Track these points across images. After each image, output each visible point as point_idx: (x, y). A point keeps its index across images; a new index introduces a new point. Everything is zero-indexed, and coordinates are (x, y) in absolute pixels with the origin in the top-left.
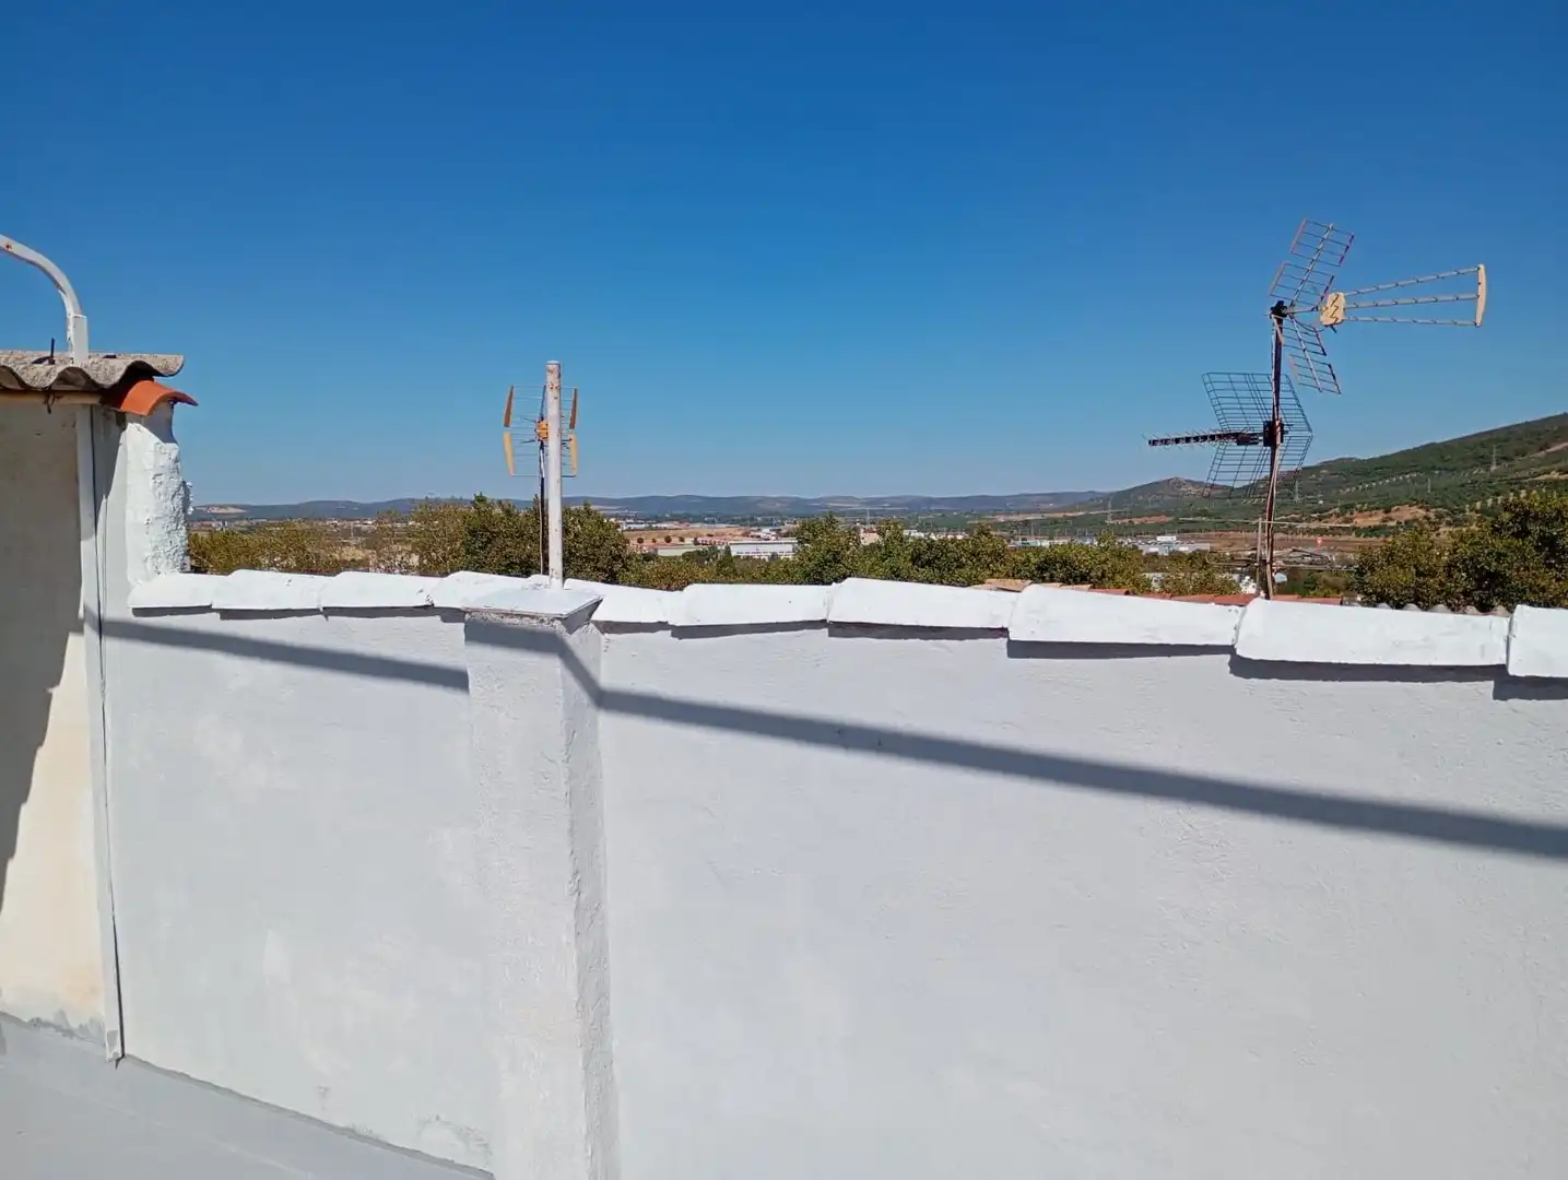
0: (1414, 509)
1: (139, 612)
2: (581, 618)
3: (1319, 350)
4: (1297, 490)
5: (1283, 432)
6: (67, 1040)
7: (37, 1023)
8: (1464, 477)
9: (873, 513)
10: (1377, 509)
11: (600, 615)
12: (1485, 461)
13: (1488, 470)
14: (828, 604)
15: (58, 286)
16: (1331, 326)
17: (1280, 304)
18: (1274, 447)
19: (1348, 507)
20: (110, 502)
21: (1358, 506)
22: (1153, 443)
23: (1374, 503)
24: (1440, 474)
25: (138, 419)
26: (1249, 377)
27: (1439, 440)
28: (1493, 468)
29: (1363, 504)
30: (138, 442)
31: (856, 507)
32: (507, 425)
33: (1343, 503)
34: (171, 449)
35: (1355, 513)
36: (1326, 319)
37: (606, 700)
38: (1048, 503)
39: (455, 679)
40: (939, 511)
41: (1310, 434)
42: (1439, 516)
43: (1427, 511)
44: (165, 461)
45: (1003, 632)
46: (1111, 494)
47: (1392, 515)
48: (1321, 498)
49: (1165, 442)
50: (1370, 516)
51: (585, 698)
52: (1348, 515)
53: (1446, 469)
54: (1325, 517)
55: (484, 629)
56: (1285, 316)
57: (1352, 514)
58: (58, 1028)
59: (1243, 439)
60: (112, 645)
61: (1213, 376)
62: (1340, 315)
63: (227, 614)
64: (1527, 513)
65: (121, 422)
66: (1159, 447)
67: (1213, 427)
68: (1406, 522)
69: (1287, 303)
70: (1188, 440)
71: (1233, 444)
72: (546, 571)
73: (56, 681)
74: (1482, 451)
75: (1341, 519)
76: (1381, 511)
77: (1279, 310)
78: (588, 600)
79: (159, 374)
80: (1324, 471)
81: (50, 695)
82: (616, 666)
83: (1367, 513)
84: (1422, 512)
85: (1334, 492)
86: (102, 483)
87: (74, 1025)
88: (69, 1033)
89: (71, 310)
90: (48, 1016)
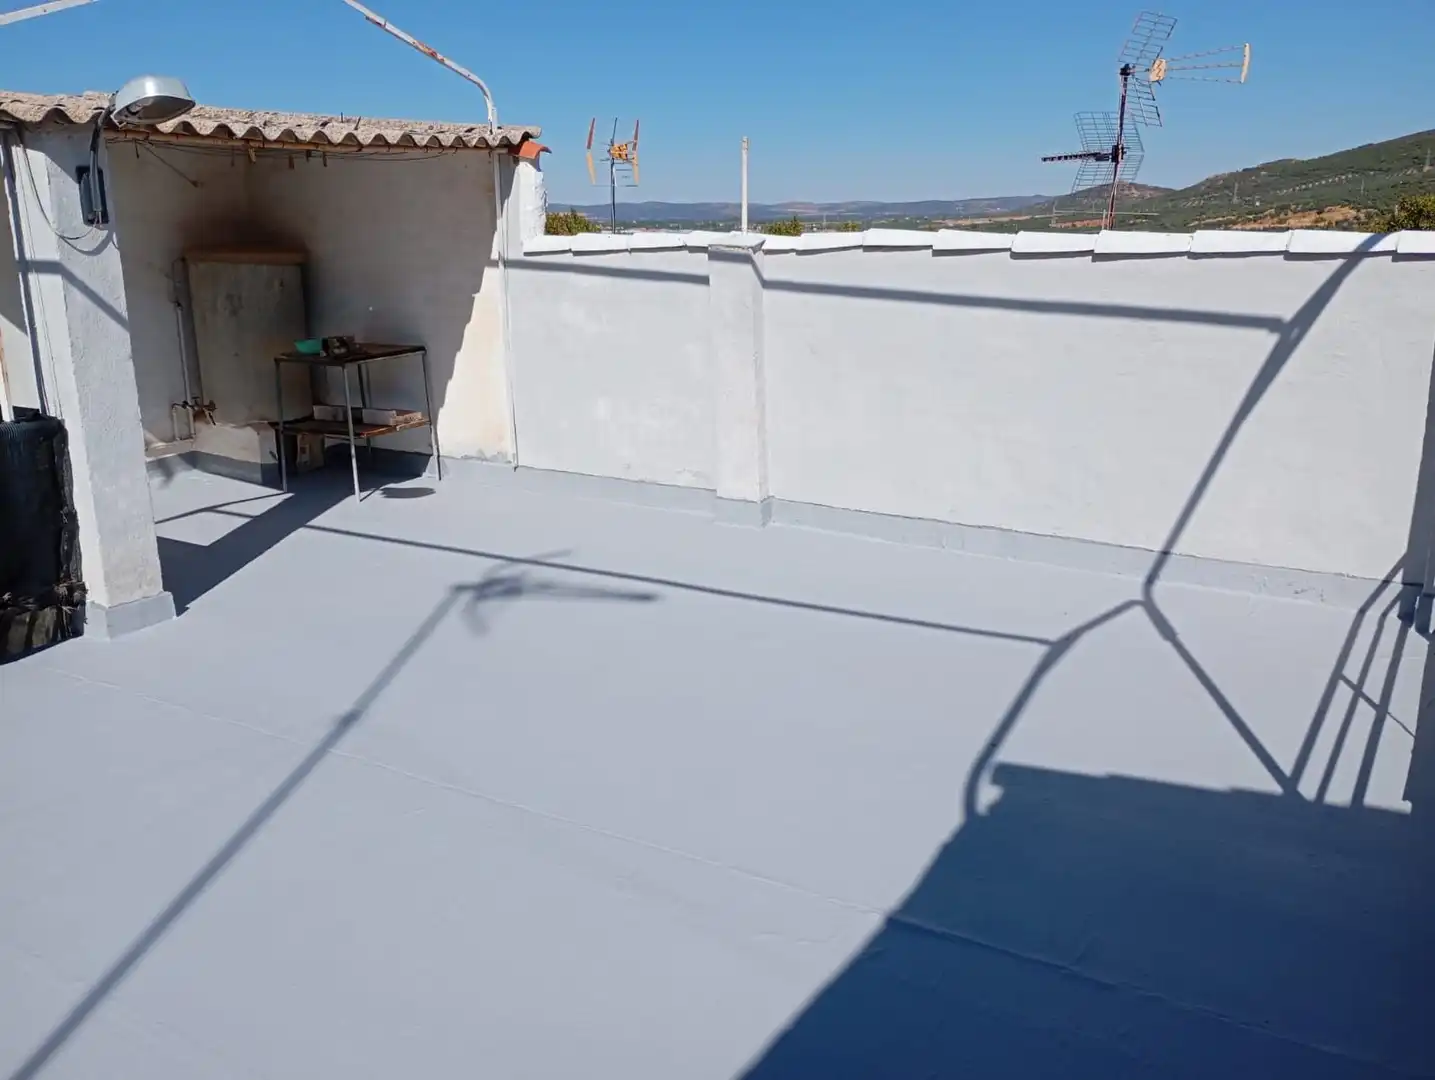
0: (1346, 210)
1: (526, 254)
2: (757, 248)
3: (1150, 96)
4: (1236, 191)
5: (1123, 153)
6: (484, 463)
7: (466, 458)
8: (1398, 177)
9: (829, 218)
10: (1310, 210)
11: (764, 247)
12: (1418, 162)
13: (1420, 170)
14: (864, 238)
15: (485, 94)
16: (1157, 81)
17: (1127, 66)
18: (1117, 162)
19: (1283, 208)
20: (510, 202)
21: (1293, 207)
22: (1045, 160)
23: (1308, 203)
24: (1374, 175)
25: (527, 160)
26: (1106, 115)
27: (1376, 142)
28: (1427, 168)
29: (1298, 205)
30: (525, 173)
31: (814, 213)
32: (589, 147)
33: (1280, 204)
34: (541, 175)
35: (1290, 213)
36: (1153, 77)
37: (767, 284)
38: (995, 208)
39: (704, 280)
40: (890, 216)
41: (1141, 153)
42: (1369, 216)
43: (1358, 211)
44: (539, 181)
45: (931, 247)
46: (1056, 198)
47: (1324, 215)
48: (1258, 200)
49: (1052, 159)
50: (1304, 217)
51: (759, 283)
52: (1282, 216)
53: (1380, 170)
54: (1261, 218)
55: (716, 255)
56: (1128, 74)
57: (1286, 215)
58: (478, 458)
59: (1099, 157)
60: (514, 272)
61: (1082, 116)
62: (1162, 74)
63: (577, 253)
64: (1420, 212)
65: (516, 161)
66: (1048, 162)
67: (1079, 150)
68: (1337, 223)
69: (1131, 66)
70: (1066, 157)
71: (1092, 161)
72: (740, 230)
73: (477, 290)
74: (1418, 152)
75: (1276, 219)
76: (1314, 213)
77: (1125, 72)
78: (759, 241)
79: (531, 137)
80: (1263, 173)
81: (474, 298)
82: (772, 269)
83: (1300, 214)
84: (1353, 213)
85: (1272, 193)
86: (506, 192)
87: (488, 455)
88: (486, 460)
89: (490, 105)
90: (473, 453)
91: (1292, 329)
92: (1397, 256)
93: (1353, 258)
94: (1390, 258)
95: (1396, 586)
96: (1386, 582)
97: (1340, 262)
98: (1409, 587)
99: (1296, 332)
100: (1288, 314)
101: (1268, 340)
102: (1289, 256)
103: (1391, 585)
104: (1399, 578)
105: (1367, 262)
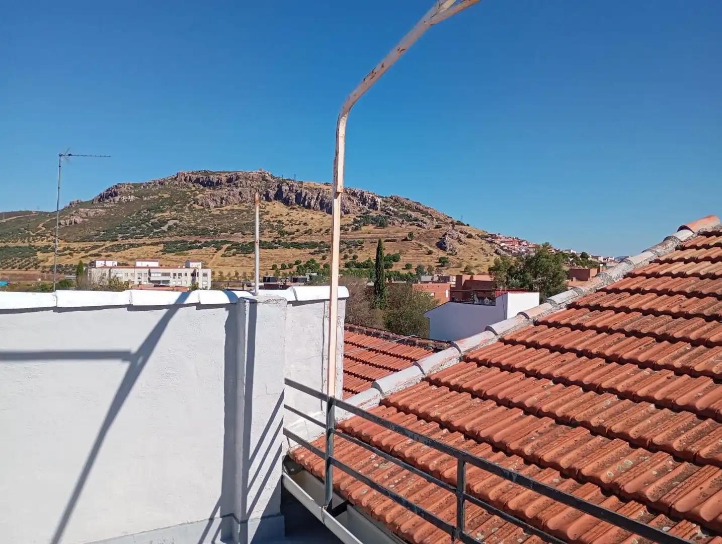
91: (138, 359)
92: (199, 306)
93: (172, 309)
94: (195, 307)
95: (218, 520)
96: (211, 519)
97: (165, 311)
98: (225, 518)
99: (140, 360)
100: (134, 347)
101: (122, 367)
102: (131, 308)
103: (215, 521)
104: (218, 514)
105: (181, 311)
